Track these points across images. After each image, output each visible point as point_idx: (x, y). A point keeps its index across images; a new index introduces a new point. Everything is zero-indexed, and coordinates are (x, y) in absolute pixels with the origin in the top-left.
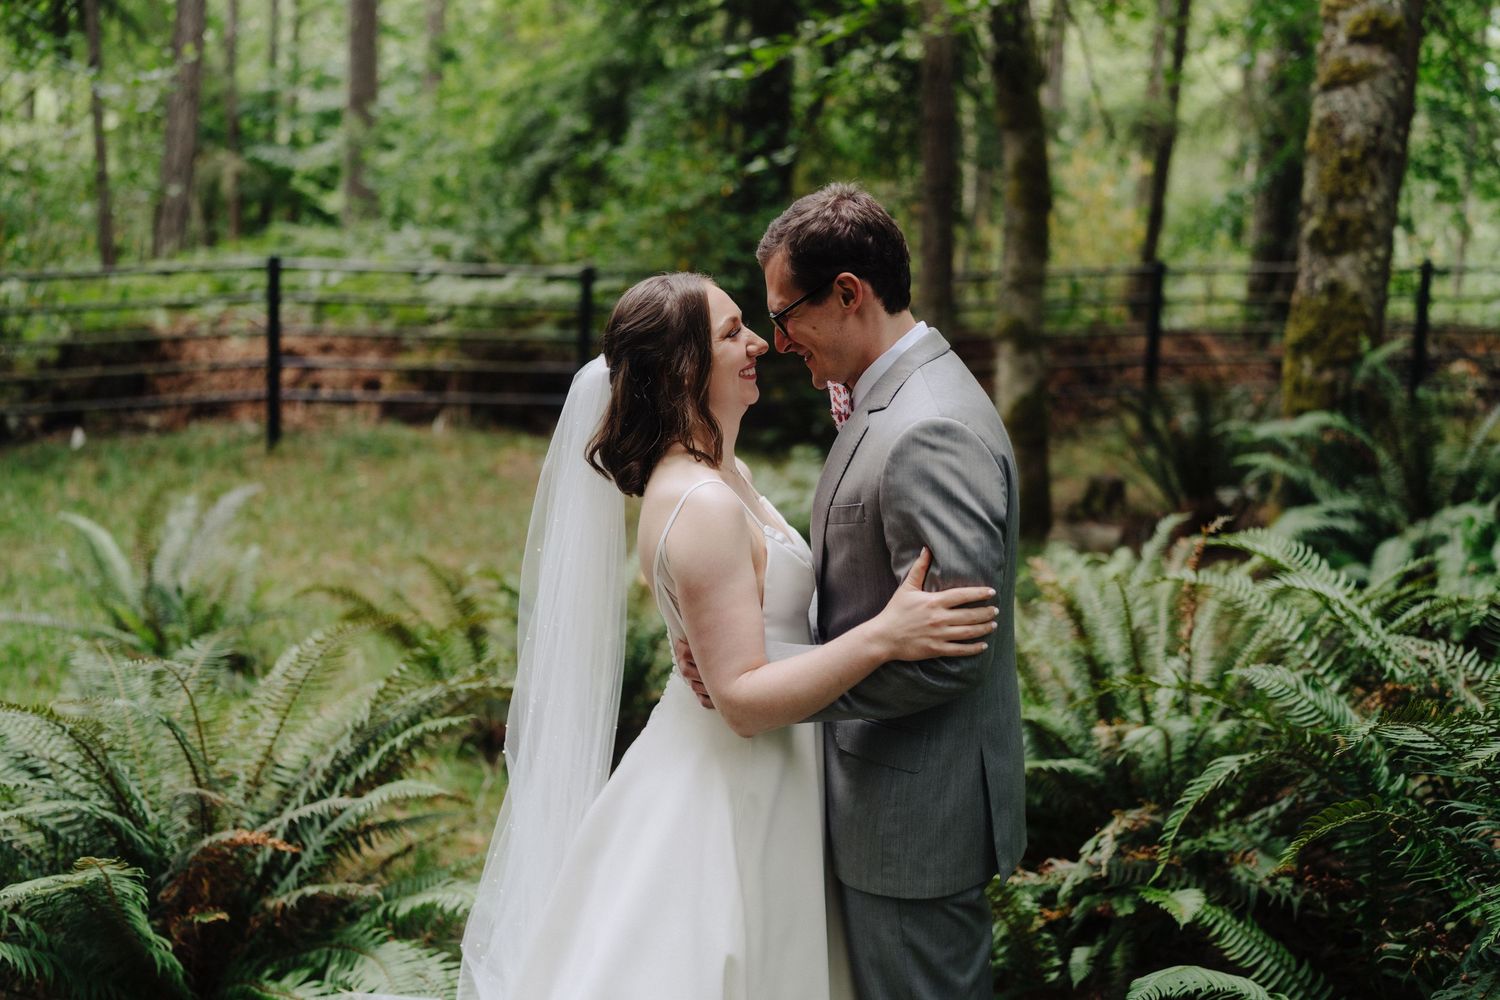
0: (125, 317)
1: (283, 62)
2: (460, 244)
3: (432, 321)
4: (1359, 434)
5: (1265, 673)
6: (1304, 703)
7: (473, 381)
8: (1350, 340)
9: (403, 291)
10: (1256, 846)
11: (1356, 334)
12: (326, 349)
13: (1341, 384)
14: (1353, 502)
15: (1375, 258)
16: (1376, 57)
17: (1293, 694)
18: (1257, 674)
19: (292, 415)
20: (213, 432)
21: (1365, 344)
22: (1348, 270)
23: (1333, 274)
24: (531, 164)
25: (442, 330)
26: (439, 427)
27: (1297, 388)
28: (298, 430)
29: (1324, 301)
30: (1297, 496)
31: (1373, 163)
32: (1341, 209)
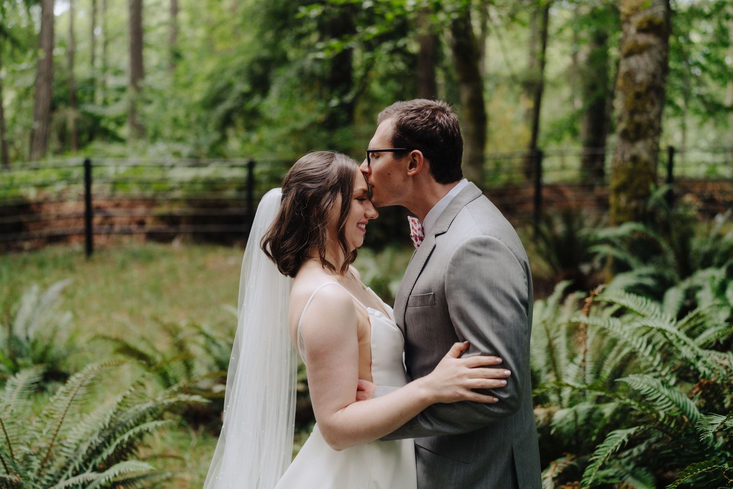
0: (13, 192)
1: (98, 63)
2: (186, 150)
3: (172, 189)
4: (651, 234)
5: (638, 379)
6: (663, 397)
7: (194, 220)
8: (644, 185)
9: (156, 175)
10: (628, 472)
11: (647, 181)
12: (117, 206)
13: (641, 208)
14: (650, 269)
15: (655, 143)
16: (651, 39)
17: (656, 392)
18: (634, 381)
19: (99, 240)
20: (58, 250)
21: (652, 187)
22: (641, 149)
23: (634, 151)
24: (221, 109)
25: (178, 194)
26: (176, 245)
27: (619, 211)
28: (103, 248)
29: (630, 165)
30: (621, 267)
31: (652, 95)
32: (637, 118)
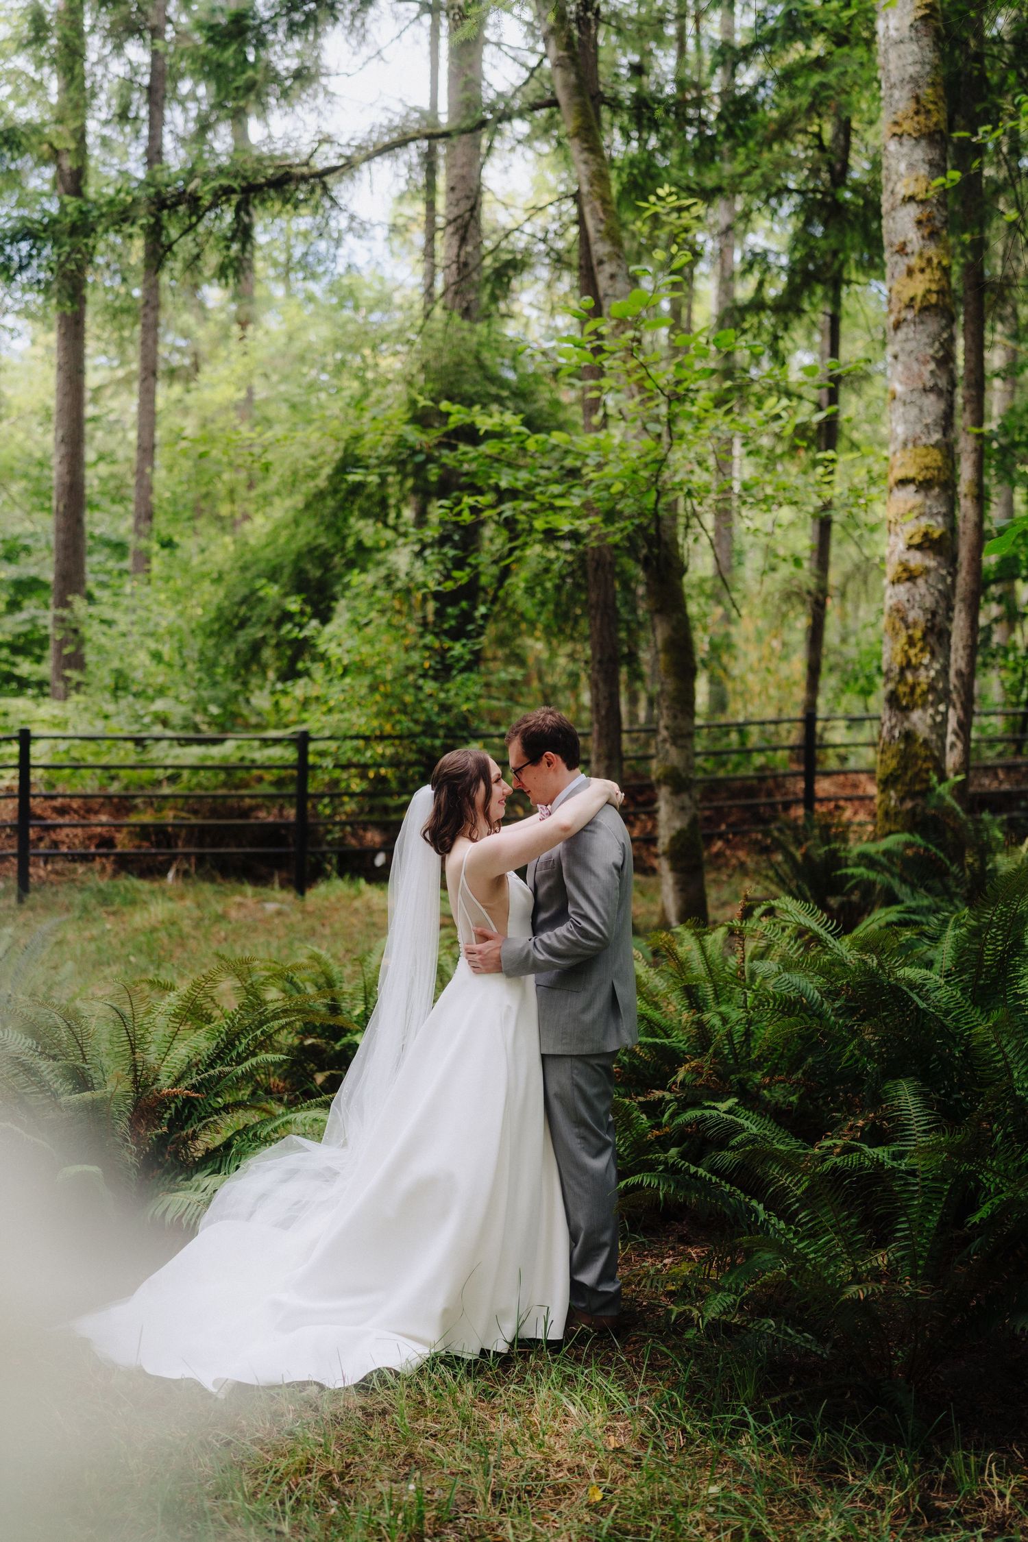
2: (178, 712)
4: (933, 849)
8: (924, 775)
13: (919, 810)
14: (926, 900)
16: (929, 560)
19: (38, 871)
22: (919, 721)
23: (906, 725)
24: (245, 637)
26: (171, 879)
27: (886, 814)
29: (901, 745)
31: (932, 639)
32: (910, 676)
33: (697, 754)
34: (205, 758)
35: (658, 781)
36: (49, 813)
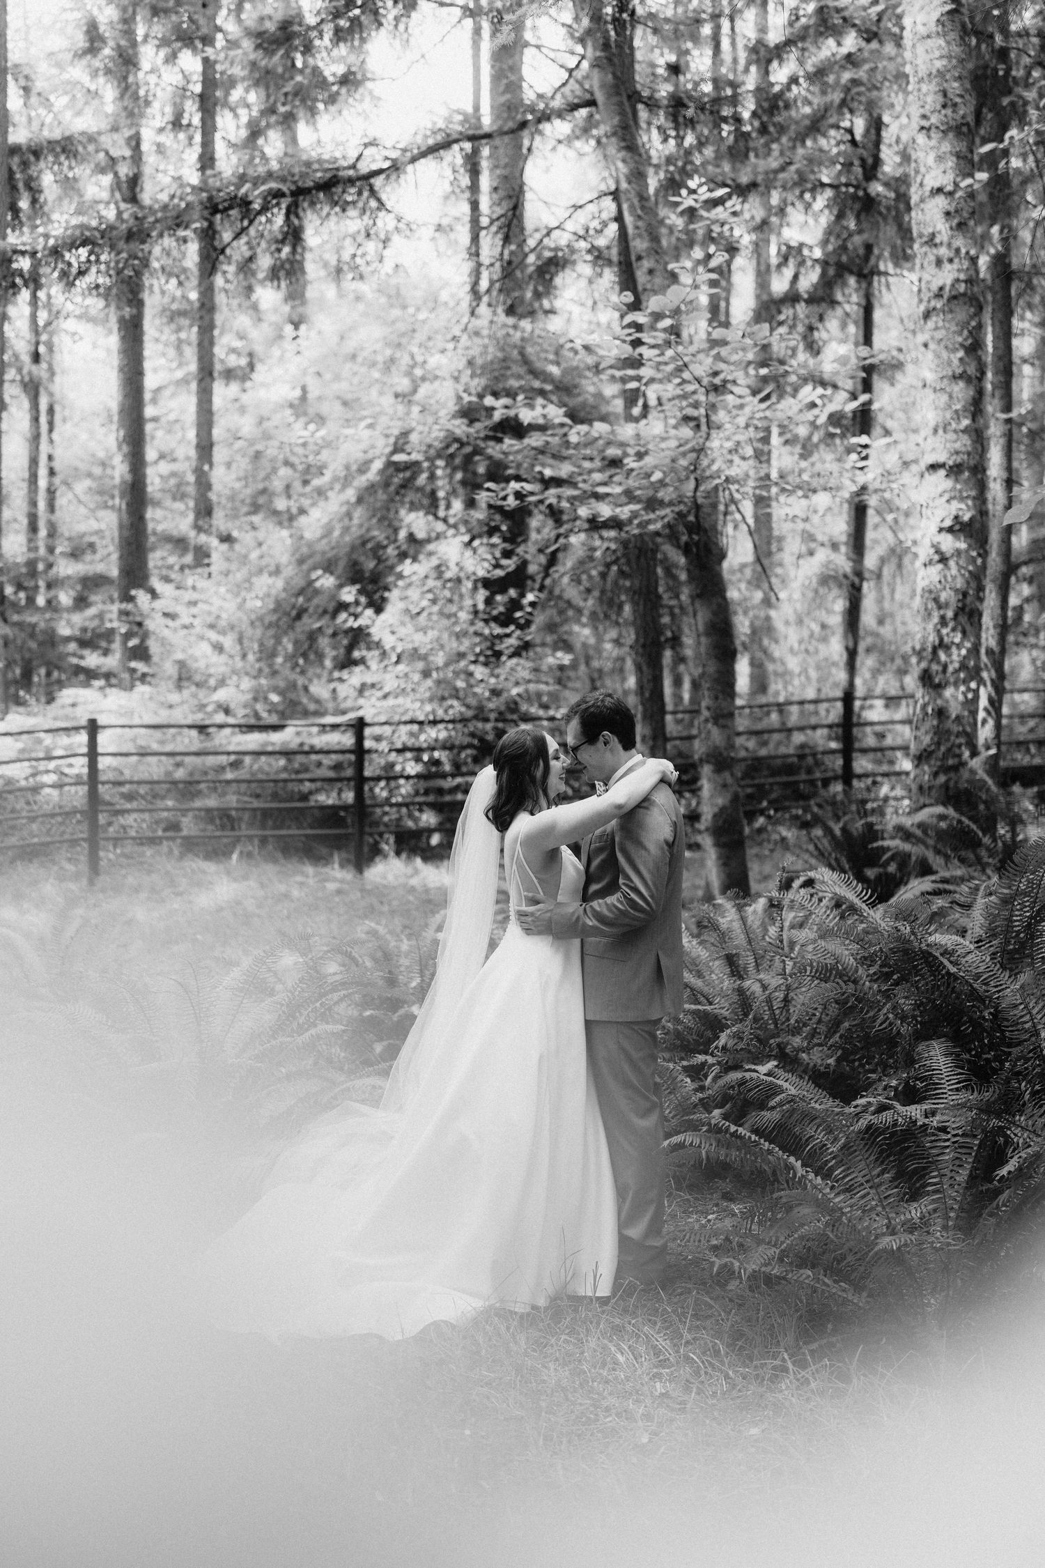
2: (238, 701)
4: (965, 820)
8: (956, 751)
11: (960, 746)
15: (969, 689)
16: (958, 542)
19: (106, 853)
21: (967, 754)
22: (951, 698)
24: (302, 627)
26: (235, 860)
29: (935, 722)
30: (920, 868)
33: (739, 734)
34: (267, 744)
35: (701, 760)
36: (117, 799)
